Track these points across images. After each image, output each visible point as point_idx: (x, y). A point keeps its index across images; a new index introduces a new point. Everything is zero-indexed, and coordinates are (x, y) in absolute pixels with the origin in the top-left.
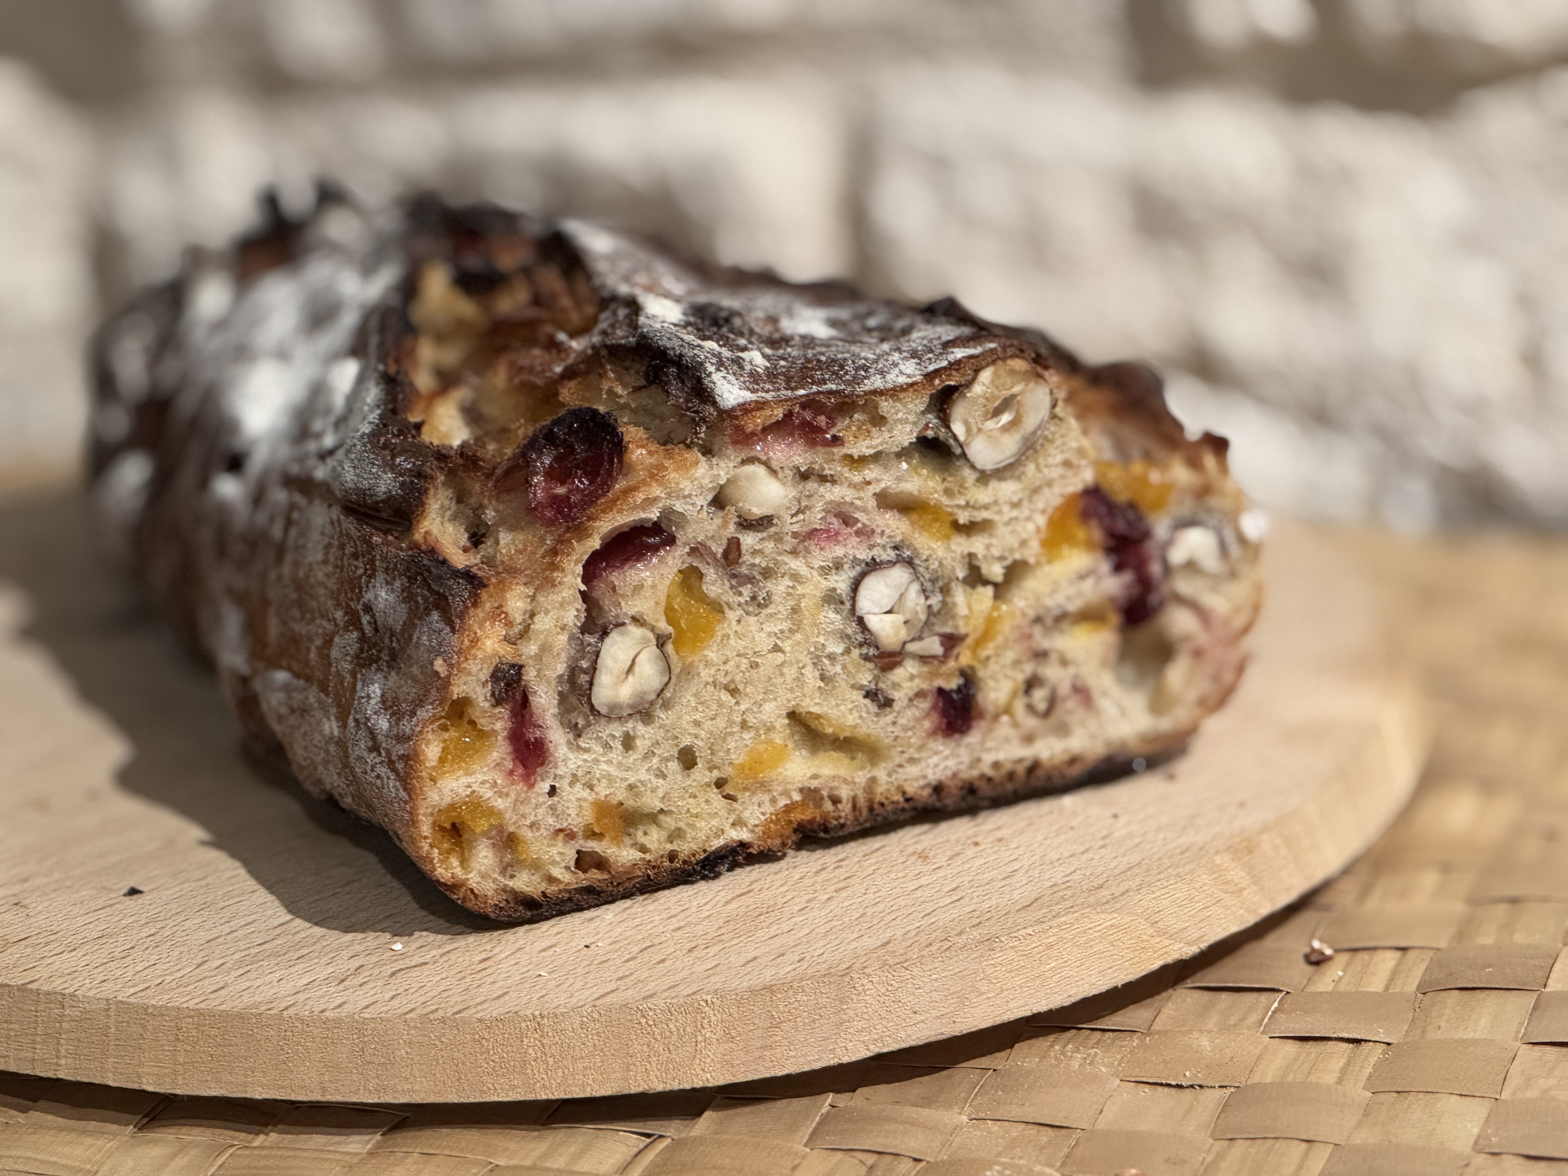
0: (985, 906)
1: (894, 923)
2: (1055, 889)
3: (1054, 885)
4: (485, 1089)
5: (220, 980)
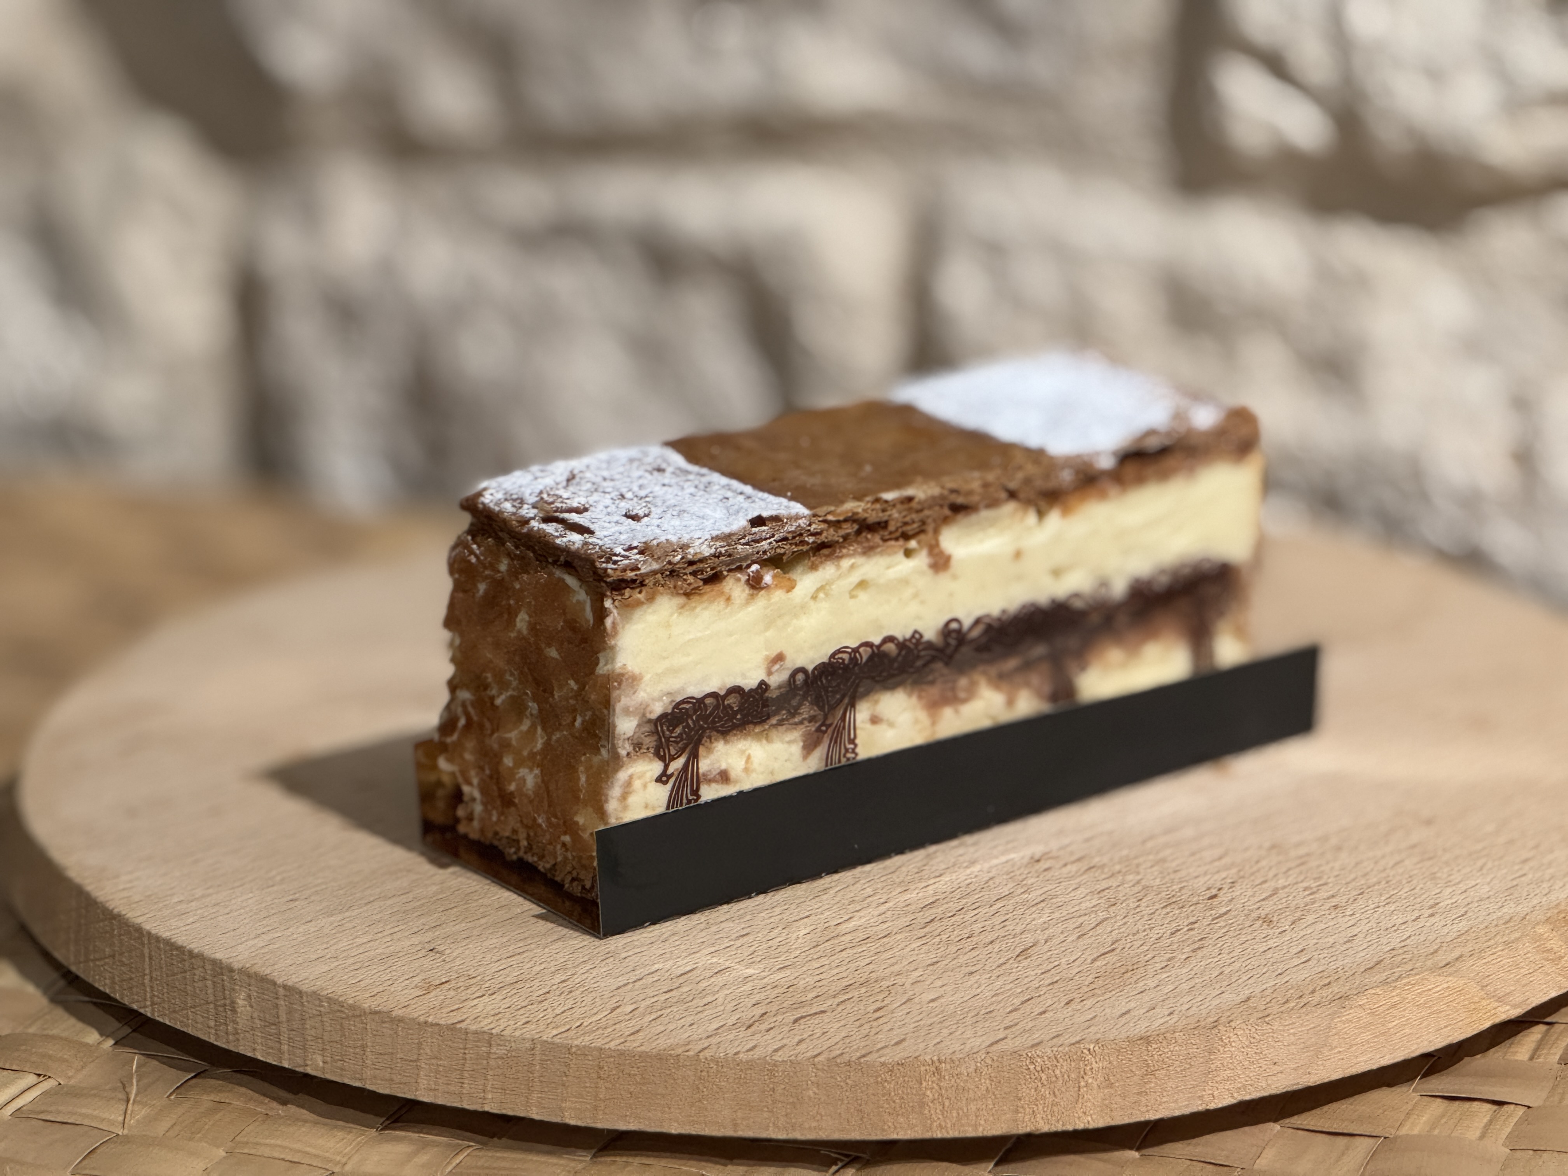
0: (1333, 966)
1: (1250, 981)
2: (1394, 953)
3: (1393, 949)
4: (886, 1127)
5: (634, 1025)
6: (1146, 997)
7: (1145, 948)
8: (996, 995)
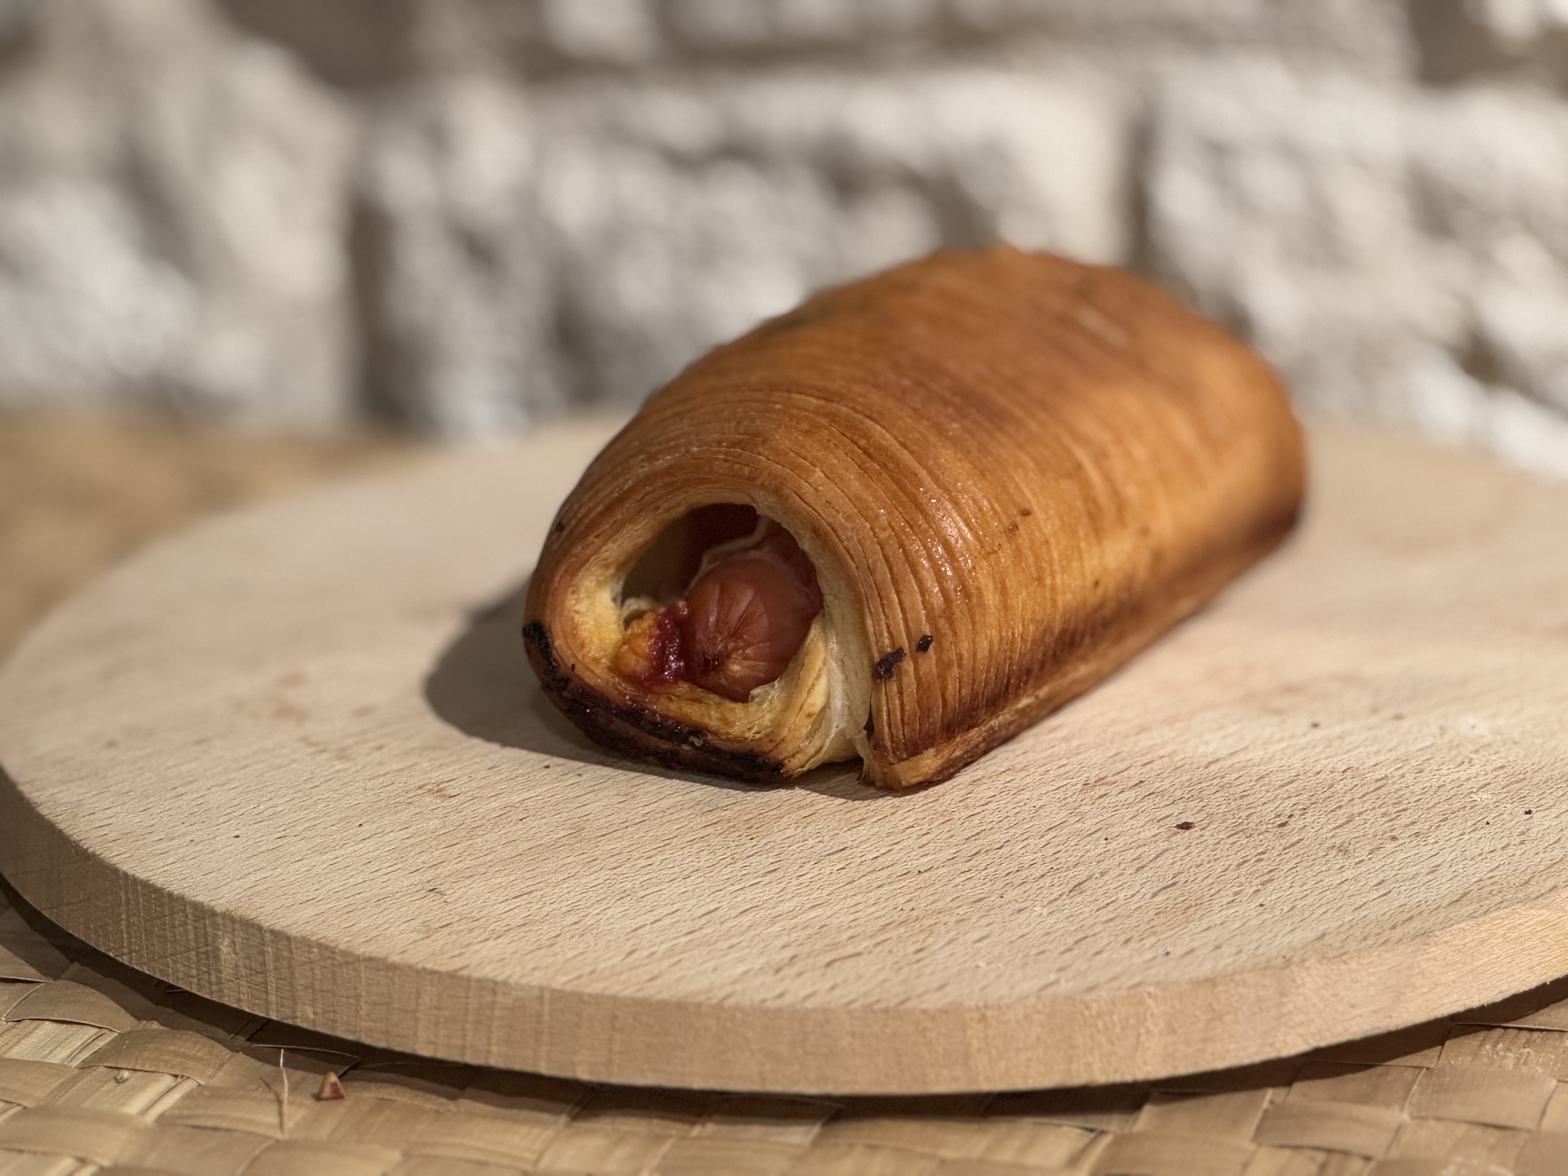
0: (1414, 900)
1: (1325, 916)
2: (1481, 884)
3: (1481, 880)
5: (652, 970)
6: (1211, 934)
7: (1210, 881)
8: (1048, 934)
